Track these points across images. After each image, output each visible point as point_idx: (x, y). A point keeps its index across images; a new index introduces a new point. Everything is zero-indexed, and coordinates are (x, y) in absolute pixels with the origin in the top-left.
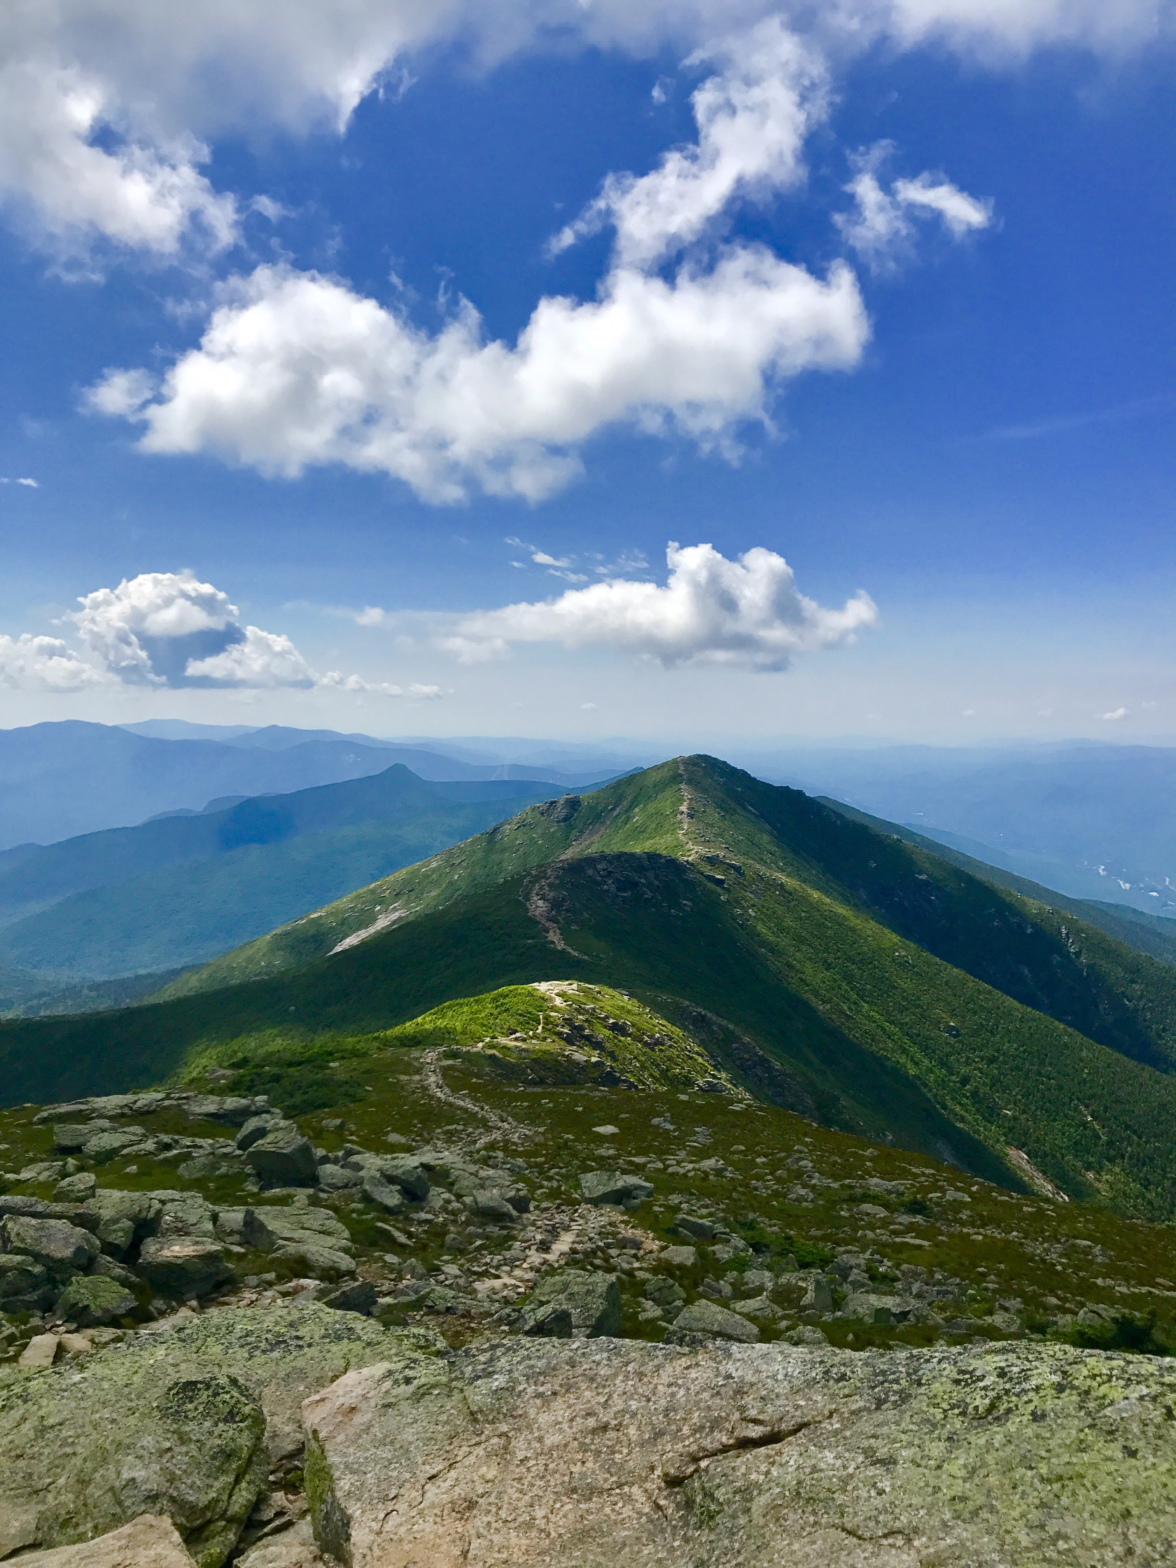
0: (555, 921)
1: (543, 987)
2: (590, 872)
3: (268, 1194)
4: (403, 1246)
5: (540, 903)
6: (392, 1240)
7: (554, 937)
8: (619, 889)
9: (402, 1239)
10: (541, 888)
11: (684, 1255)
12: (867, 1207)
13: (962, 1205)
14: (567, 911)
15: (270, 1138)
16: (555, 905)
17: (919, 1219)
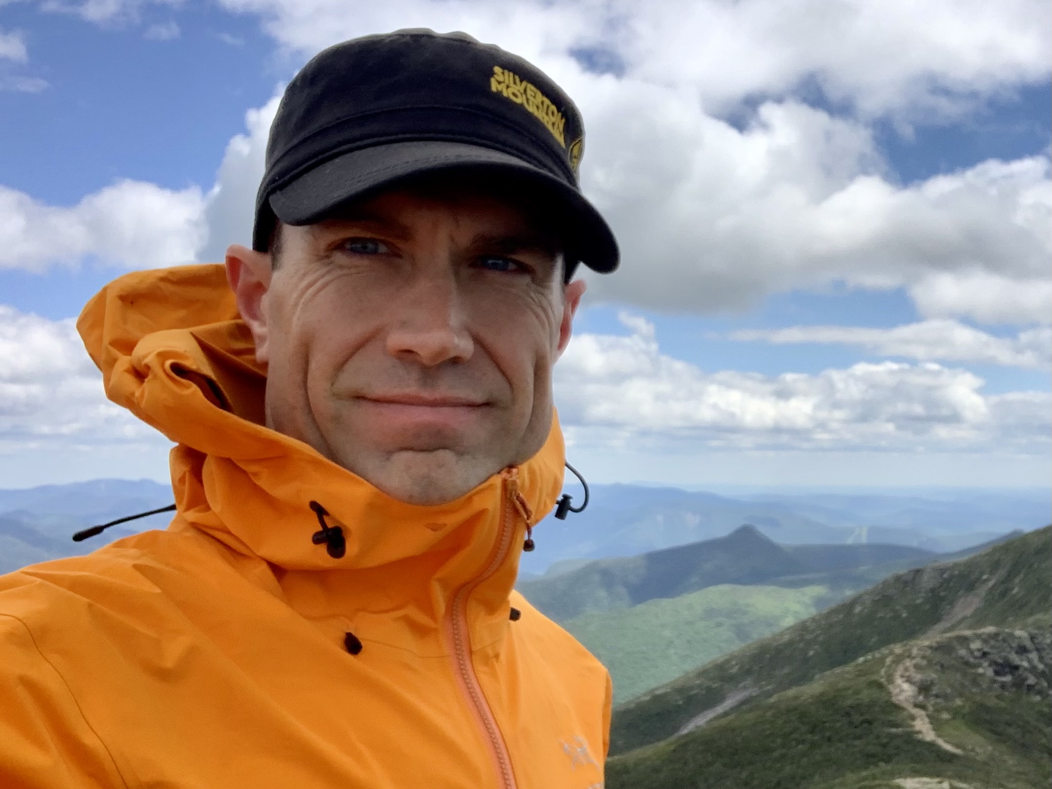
0: (922, 707)
2: (963, 652)
5: (906, 686)
7: (922, 726)
8: (997, 673)
10: (906, 669)
14: (937, 696)
16: (924, 688)
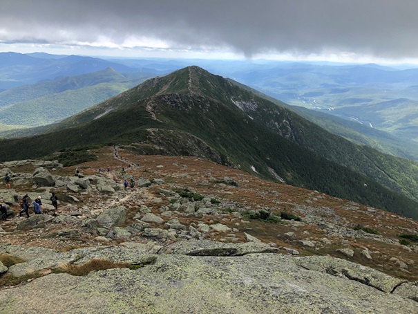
0: (154, 112)
1: (149, 130)
2: (163, 99)
3: (39, 189)
4: (76, 202)
5: (150, 107)
6: (72, 199)
7: (153, 116)
8: (171, 103)
9: (76, 199)
10: (150, 103)
11: (159, 200)
12: (221, 184)
13: (246, 183)
14: (157, 109)
15: (40, 174)
16: (154, 108)
17: (234, 187)
